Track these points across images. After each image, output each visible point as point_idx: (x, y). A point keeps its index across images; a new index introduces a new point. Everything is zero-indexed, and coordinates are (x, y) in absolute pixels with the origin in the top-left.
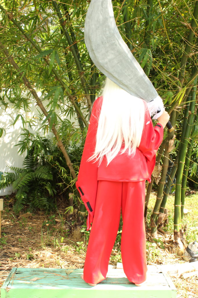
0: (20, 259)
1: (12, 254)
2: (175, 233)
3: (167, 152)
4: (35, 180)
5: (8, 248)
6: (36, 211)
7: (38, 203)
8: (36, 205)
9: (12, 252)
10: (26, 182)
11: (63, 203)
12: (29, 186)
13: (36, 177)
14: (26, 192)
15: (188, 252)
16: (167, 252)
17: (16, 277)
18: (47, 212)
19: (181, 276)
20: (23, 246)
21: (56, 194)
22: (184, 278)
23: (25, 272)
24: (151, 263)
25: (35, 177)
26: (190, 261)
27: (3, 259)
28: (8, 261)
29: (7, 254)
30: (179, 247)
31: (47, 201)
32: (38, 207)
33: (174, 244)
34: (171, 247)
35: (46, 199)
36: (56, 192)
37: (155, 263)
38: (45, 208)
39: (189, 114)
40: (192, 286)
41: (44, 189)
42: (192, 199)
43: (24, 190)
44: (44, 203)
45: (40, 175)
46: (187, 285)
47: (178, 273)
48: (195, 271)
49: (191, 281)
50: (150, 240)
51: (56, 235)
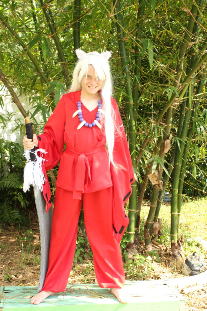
2: (173, 245)
3: (163, 153)
4: (3, 189)
6: (5, 227)
7: (8, 217)
8: (6, 219)
11: (36, 217)
13: (5, 186)
15: (188, 265)
16: (164, 266)
17: (6, 297)
18: (19, 227)
19: (182, 291)
21: (28, 206)
22: (185, 293)
23: (15, 291)
24: (148, 279)
25: (3, 186)
26: (191, 275)
30: (177, 260)
32: (9, 222)
33: (172, 256)
34: (168, 261)
35: (18, 211)
36: (29, 203)
37: (153, 278)
38: (17, 222)
39: (186, 110)
40: (195, 301)
41: (15, 200)
42: (184, 207)
44: (16, 217)
45: (10, 184)
46: (190, 300)
47: (178, 288)
48: (196, 285)
49: (193, 296)
50: (144, 253)
51: (35, 253)
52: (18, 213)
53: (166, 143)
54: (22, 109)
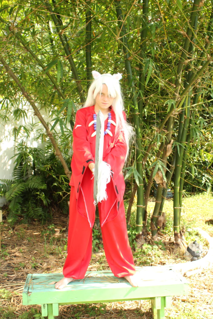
0: (25, 268)
1: (15, 264)
2: (176, 235)
3: (166, 156)
4: (28, 190)
5: (11, 259)
6: (31, 222)
7: (33, 214)
8: (31, 215)
9: (15, 263)
10: (19, 193)
11: (57, 213)
12: (22, 197)
13: (29, 187)
14: (20, 203)
15: (189, 252)
16: (168, 253)
17: (34, 283)
18: (43, 222)
19: (185, 274)
20: (25, 256)
21: (49, 203)
22: (188, 276)
24: (155, 264)
26: (192, 260)
27: (8, 270)
28: (13, 272)
29: (11, 265)
30: (179, 248)
31: (43, 211)
32: (34, 218)
33: (175, 245)
34: (172, 249)
35: (41, 209)
36: (50, 201)
37: (159, 264)
38: (41, 218)
39: (184, 118)
40: (196, 282)
41: (38, 199)
43: (17, 201)
44: (40, 213)
45: (33, 185)
46: (191, 282)
47: (182, 272)
48: (197, 269)
49: (194, 278)
50: (151, 243)
51: (56, 244)
52: (41, 210)
53: (167, 147)
54: (43, 121)
